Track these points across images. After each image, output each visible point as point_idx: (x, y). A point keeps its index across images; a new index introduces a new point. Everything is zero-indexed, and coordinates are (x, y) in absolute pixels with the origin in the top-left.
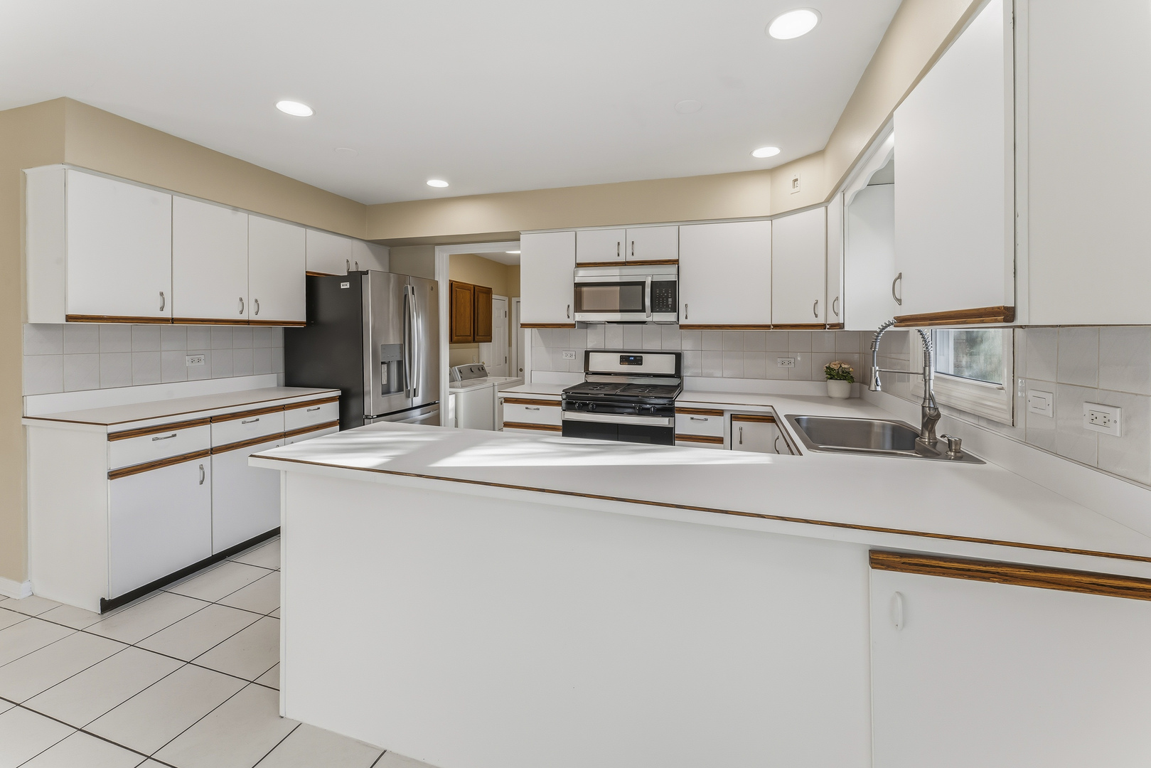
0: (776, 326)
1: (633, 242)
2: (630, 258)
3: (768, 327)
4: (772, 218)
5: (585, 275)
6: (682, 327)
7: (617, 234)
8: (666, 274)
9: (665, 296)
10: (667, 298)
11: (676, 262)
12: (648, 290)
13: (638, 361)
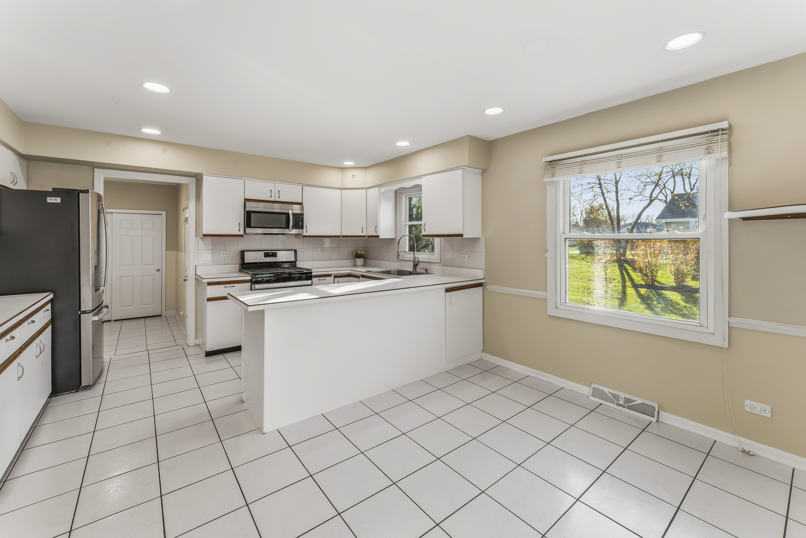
0: (343, 236)
1: (279, 191)
2: (277, 199)
3: (340, 236)
4: (342, 189)
5: (251, 207)
6: (303, 236)
7: (270, 185)
8: (296, 209)
9: (299, 221)
10: (299, 222)
11: (301, 204)
12: (291, 217)
13: (274, 255)
